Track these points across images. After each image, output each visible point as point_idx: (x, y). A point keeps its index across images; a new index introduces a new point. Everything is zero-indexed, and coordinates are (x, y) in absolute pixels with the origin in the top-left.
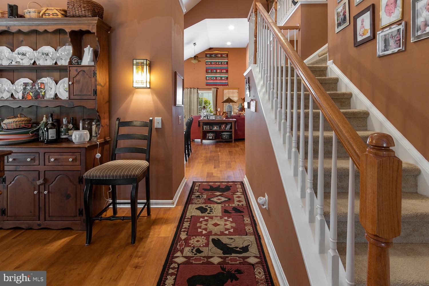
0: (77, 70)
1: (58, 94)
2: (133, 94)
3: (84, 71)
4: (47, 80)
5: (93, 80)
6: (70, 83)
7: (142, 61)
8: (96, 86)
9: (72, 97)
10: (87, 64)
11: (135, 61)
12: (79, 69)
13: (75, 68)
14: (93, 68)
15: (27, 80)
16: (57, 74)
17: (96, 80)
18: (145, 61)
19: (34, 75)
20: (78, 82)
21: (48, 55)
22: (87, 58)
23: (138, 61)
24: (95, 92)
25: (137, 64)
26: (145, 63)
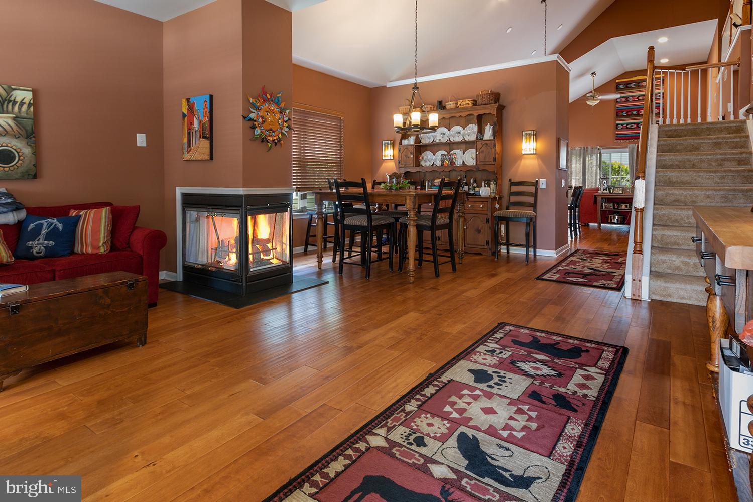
0: (482, 144)
1: (465, 161)
2: (521, 160)
3: (487, 144)
4: (458, 152)
5: (494, 150)
6: (478, 153)
7: (530, 132)
8: (495, 154)
9: (478, 163)
10: (488, 138)
11: (524, 133)
12: (484, 143)
13: (481, 142)
14: (493, 141)
15: (444, 152)
16: (464, 146)
17: (496, 150)
18: (532, 132)
19: (448, 148)
20: (483, 152)
21: (460, 133)
22: (488, 133)
23: (526, 132)
24: (495, 159)
25: (526, 135)
26: (532, 133)
